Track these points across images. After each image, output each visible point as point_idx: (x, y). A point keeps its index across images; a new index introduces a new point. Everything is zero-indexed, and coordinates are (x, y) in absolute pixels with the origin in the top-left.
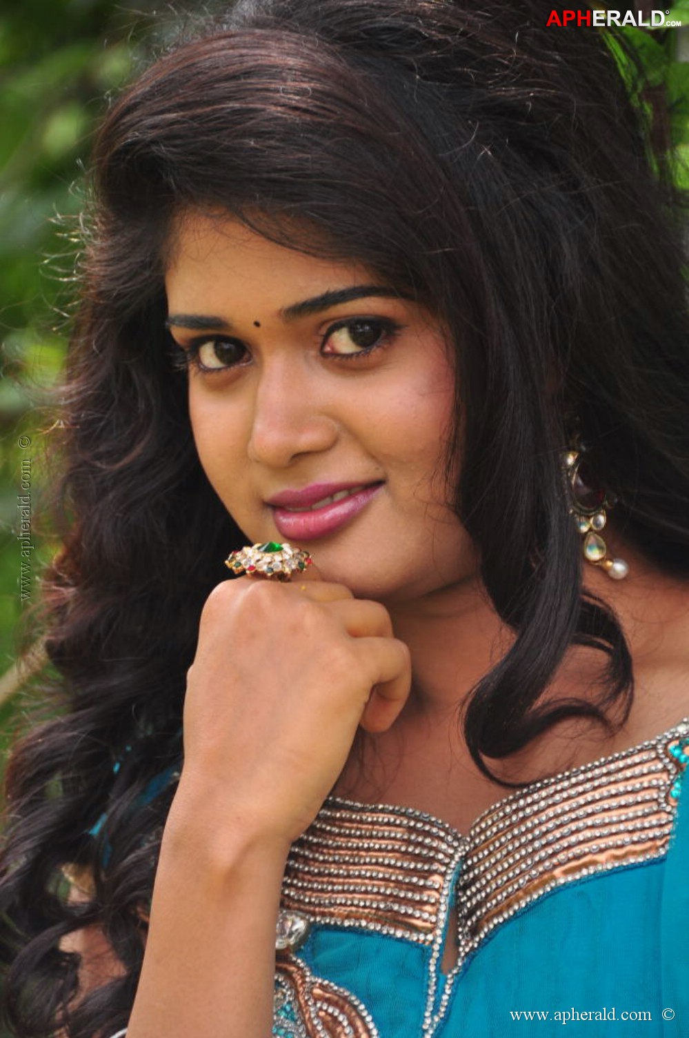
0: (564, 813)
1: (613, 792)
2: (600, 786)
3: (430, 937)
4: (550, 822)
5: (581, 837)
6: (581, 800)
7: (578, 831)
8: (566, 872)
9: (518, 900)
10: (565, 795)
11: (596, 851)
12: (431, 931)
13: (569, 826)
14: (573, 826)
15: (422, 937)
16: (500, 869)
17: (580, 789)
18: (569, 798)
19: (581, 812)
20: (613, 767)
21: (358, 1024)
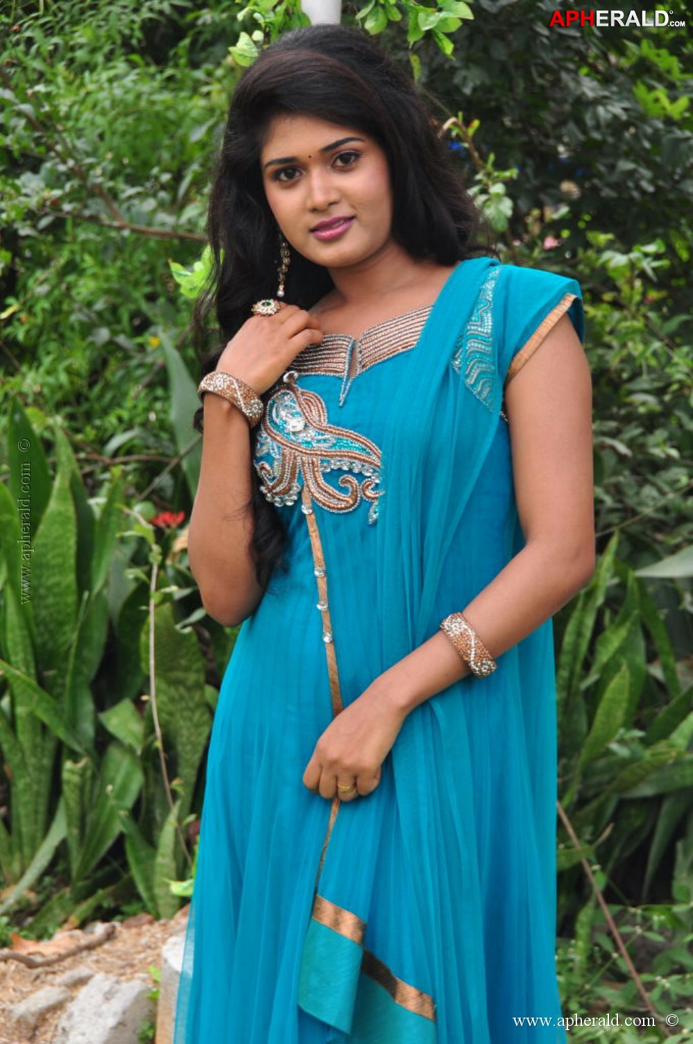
3: (343, 374)
12: (343, 372)
15: (339, 374)
21: (317, 401)
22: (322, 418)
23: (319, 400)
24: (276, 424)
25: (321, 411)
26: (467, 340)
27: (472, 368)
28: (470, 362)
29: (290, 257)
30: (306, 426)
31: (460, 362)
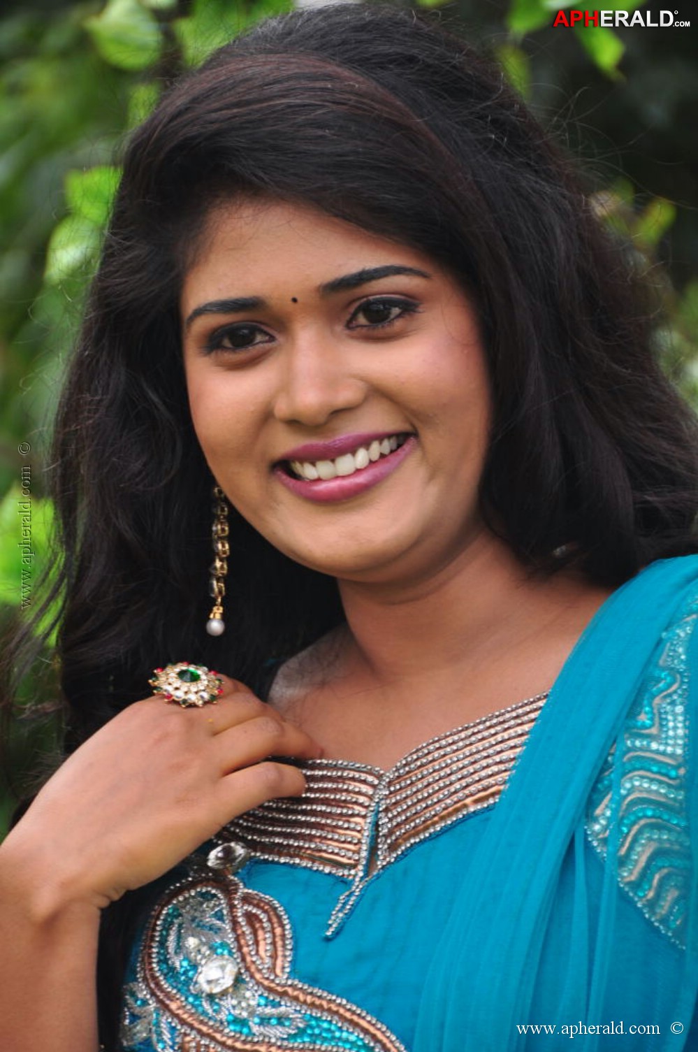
0: (478, 752)
1: (520, 732)
2: (509, 728)
3: (353, 872)
4: (466, 759)
5: (489, 771)
6: (492, 740)
7: (488, 766)
8: (476, 802)
9: (434, 824)
10: (479, 736)
11: (501, 783)
12: (354, 866)
13: (481, 762)
14: (484, 763)
15: (346, 872)
16: (420, 797)
17: (492, 731)
18: (483, 739)
19: (491, 751)
20: (520, 711)
21: (275, 920)
22: (279, 962)
23: (279, 917)
24: (172, 969)
25: (279, 943)
26: (624, 774)
27: (635, 841)
28: (630, 828)
29: (230, 539)
30: (238, 981)
31: (605, 828)
